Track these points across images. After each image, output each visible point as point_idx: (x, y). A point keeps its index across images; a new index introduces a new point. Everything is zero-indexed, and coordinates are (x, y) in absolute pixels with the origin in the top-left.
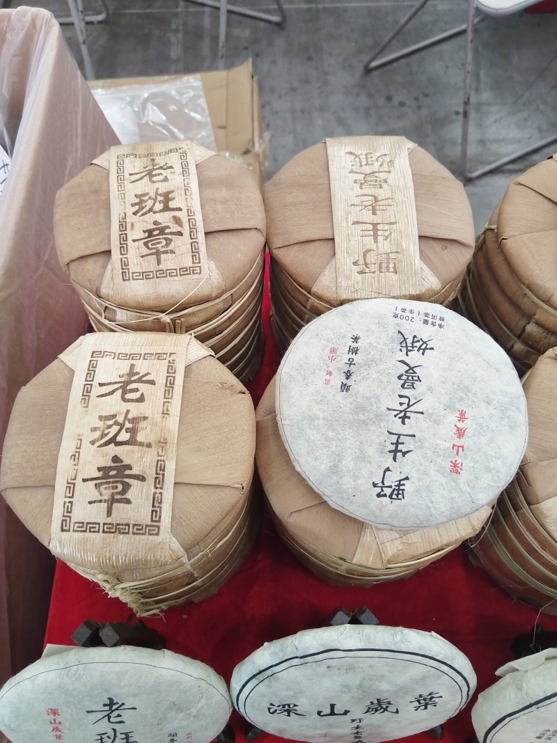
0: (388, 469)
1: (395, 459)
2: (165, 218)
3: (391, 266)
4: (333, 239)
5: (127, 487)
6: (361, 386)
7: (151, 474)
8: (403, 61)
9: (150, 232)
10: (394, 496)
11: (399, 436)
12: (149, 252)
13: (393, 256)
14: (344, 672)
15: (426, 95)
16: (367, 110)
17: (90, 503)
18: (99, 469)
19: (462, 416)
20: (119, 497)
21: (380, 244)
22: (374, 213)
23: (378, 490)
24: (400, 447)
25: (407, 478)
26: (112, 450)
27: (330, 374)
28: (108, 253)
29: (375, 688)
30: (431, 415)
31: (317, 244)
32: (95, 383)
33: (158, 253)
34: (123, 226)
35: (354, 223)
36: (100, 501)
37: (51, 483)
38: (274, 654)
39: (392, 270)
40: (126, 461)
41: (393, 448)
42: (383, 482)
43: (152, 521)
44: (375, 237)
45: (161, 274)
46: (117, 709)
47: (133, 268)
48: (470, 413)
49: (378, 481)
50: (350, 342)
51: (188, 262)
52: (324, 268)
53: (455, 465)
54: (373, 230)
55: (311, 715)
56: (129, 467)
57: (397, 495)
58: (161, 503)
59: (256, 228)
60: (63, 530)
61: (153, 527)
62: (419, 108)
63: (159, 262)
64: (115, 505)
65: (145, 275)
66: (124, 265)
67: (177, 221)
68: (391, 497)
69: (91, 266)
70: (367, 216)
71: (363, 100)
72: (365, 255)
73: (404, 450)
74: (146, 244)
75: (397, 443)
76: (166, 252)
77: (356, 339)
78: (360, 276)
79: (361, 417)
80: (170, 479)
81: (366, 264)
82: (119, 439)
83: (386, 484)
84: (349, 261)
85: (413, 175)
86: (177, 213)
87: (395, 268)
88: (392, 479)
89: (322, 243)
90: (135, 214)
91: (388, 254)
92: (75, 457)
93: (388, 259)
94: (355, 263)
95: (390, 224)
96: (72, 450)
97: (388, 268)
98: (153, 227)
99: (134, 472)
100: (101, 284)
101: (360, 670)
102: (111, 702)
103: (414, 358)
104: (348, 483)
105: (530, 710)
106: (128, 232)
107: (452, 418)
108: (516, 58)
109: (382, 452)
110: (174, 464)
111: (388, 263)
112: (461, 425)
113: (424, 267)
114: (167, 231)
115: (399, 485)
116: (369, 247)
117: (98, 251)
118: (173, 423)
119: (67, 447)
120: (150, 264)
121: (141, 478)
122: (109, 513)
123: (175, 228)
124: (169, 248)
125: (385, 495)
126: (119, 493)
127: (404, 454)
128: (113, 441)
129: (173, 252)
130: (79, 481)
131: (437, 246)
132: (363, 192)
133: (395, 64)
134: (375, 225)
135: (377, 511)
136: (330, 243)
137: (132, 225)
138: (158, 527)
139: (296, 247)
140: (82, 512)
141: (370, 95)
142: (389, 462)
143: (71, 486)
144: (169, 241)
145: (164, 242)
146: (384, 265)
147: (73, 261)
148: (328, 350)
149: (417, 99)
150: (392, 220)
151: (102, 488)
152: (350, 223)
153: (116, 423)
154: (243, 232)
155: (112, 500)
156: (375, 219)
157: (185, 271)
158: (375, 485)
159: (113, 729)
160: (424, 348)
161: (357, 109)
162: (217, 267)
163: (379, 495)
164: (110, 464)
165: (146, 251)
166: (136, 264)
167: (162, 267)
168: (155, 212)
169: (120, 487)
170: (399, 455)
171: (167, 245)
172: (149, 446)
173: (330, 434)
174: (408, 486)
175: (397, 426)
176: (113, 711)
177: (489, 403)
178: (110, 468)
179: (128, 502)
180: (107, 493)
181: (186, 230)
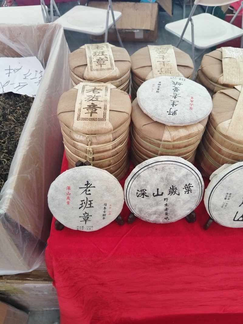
0: (171, 108)
1: (173, 106)
2: (103, 57)
3: (169, 72)
4: (151, 66)
5: (96, 110)
6: (162, 91)
7: (103, 107)
9: (98, 60)
10: (173, 114)
11: (174, 101)
12: (98, 64)
13: (169, 69)
14: (161, 171)
17: (85, 113)
18: (88, 106)
19: (192, 98)
20: (93, 112)
21: (165, 67)
22: (163, 59)
23: (169, 113)
24: (174, 104)
25: (177, 110)
26: (91, 102)
27: (153, 89)
28: (86, 65)
29: (171, 179)
30: (183, 97)
31: (146, 67)
32: (85, 90)
33: (101, 65)
34: (91, 58)
35: (157, 62)
36: (88, 113)
37: (73, 110)
38: (139, 167)
39: (169, 73)
40: (95, 104)
41: (173, 104)
42: (170, 111)
43: (104, 117)
44: (164, 65)
45: (101, 70)
46: (89, 187)
47: (93, 68)
48: (194, 97)
49: (169, 111)
50: (158, 83)
51: (110, 67)
52: (149, 73)
53: (191, 108)
54: (163, 63)
55: (151, 196)
56: (97, 105)
57: (174, 114)
58: (106, 113)
59: (129, 61)
60: (77, 120)
61: (104, 119)
63: (101, 67)
64: (93, 114)
65: (97, 70)
66: (91, 67)
67: (106, 57)
68: (172, 114)
69: (81, 69)
70: (161, 60)
72: (161, 69)
73: (176, 104)
74: (97, 62)
75: (174, 103)
76: (103, 64)
77: (160, 82)
78: (160, 74)
79: (163, 97)
80: (108, 109)
81: (162, 71)
82: (93, 100)
83: (171, 111)
84: (157, 70)
85: (175, 52)
86: (106, 56)
87: (170, 72)
88: (172, 111)
89: (148, 67)
90: (94, 56)
91: (168, 69)
92: (81, 104)
93: (168, 70)
94: (158, 71)
95: (168, 61)
96: (80, 102)
97: (168, 72)
98: (99, 58)
99: (98, 106)
100: (84, 72)
101: (166, 170)
102: (88, 184)
103: (177, 86)
104: (160, 112)
105: (220, 182)
106: (92, 59)
107: (190, 98)
109: (169, 105)
110: (109, 106)
111: (168, 71)
112: (192, 100)
113: (179, 72)
114: (103, 60)
115: (175, 112)
116: (162, 67)
117: (83, 64)
118: (108, 98)
119: (78, 102)
120: (99, 67)
121: (100, 108)
122: (91, 116)
123: (106, 59)
124: (104, 63)
125: (171, 114)
126: (94, 111)
127: (176, 105)
128: (92, 100)
129: (105, 64)
130: (82, 109)
131: (182, 68)
132: (160, 55)
134: (164, 62)
135: (169, 118)
136: (151, 67)
137: (93, 58)
138: (105, 119)
139: (140, 69)
140: (83, 115)
142: (171, 107)
143: (80, 110)
144: (104, 62)
145: (103, 62)
146: (167, 71)
147: (76, 67)
148: (152, 85)
150: (169, 61)
151: (89, 110)
152: (156, 62)
153: (92, 97)
154: (125, 62)
155: (92, 113)
156: (163, 61)
157: (109, 69)
158: (168, 112)
159: (87, 198)
160: (180, 84)
162: (118, 69)
163: (169, 114)
164: (91, 104)
165: (97, 64)
166: (94, 67)
167: (102, 68)
168: (99, 56)
169: (94, 110)
170: (174, 105)
171: (103, 63)
172: (102, 101)
173: (154, 101)
174: (177, 112)
175: (173, 99)
176: (88, 188)
177: (200, 96)
178: (91, 106)
179: (97, 113)
180: (90, 111)
181: (109, 59)
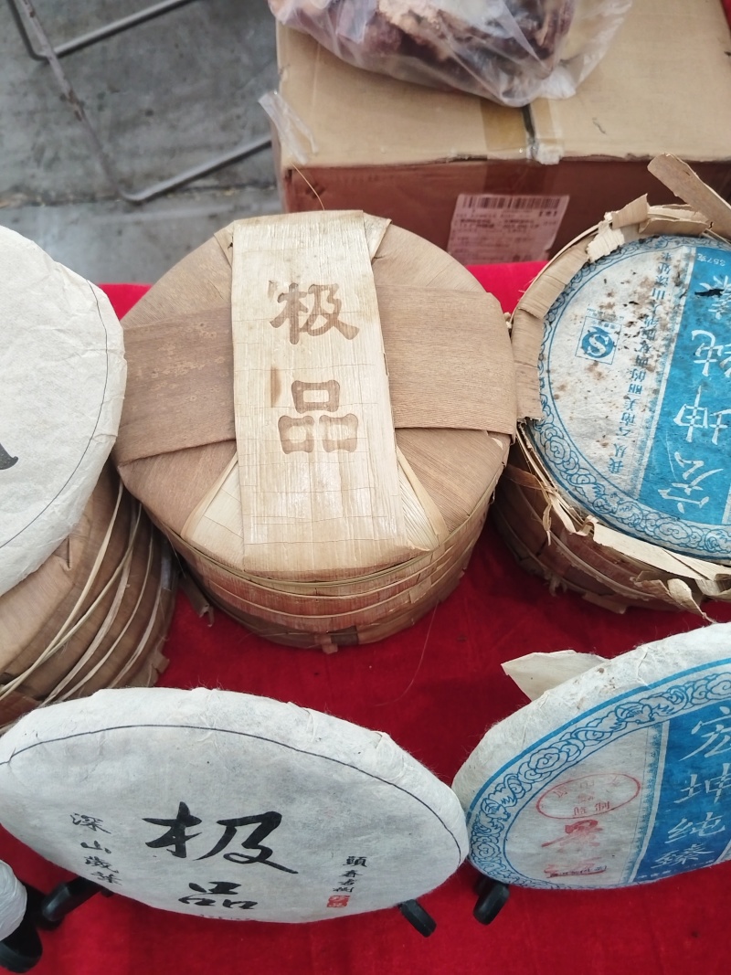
8: (98, 46)
15: (114, 91)
16: (32, 113)
62: (101, 108)
71: (31, 101)
108: (252, 33)
133: (87, 50)
141: (42, 95)
149: (101, 96)
161: (18, 114)
